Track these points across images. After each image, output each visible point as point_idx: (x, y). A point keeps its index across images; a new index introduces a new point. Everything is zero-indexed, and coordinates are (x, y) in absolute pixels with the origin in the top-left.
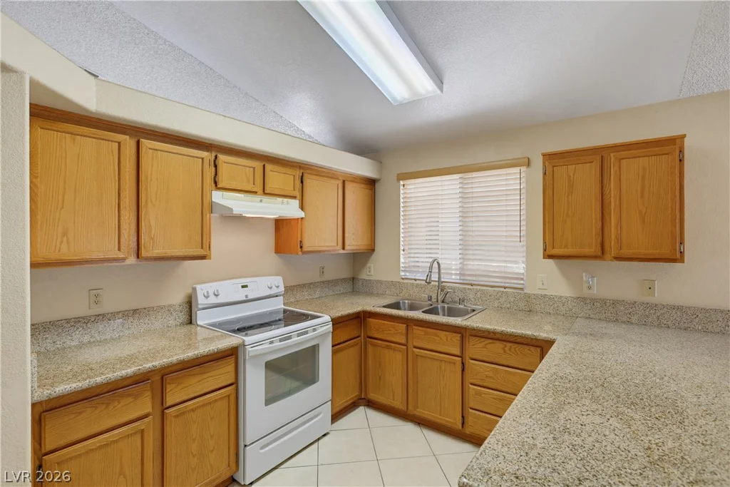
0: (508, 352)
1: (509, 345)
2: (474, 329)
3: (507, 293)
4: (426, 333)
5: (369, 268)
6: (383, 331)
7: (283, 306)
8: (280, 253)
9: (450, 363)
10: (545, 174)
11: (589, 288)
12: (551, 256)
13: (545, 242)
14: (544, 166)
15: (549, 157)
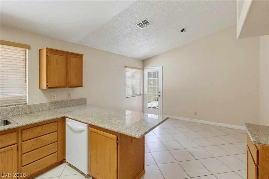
0: (45, 129)
10: (47, 56)
11: (54, 98)
12: (50, 88)
13: (47, 82)
14: (47, 53)
15: (49, 50)
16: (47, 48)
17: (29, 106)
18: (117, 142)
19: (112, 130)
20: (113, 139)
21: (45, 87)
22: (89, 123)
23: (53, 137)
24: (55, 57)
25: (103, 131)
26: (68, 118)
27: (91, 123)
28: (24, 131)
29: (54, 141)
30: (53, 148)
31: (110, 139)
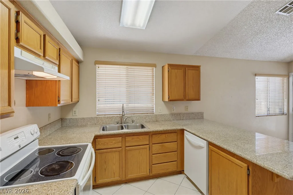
0: (167, 137)
1: (167, 134)
2: (153, 132)
3: (149, 116)
4: (133, 139)
5: (75, 111)
6: (108, 144)
7: (39, 147)
8: (29, 106)
9: (144, 148)
10: (168, 71)
11: (173, 110)
12: (170, 100)
13: (169, 96)
14: (168, 68)
15: (170, 65)
16: (168, 64)
17: (156, 115)
18: (248, 173)
19: (240, 156)
20: (242, 167)
21: (167, 99)
22: (209, 140)
23: (173, 146)
24: (174, 71)
25: (227, 154)
26: (186, 131)
27: (211, 141)
28: (154, 136)
29: (174, 151)
30: (174, 156)
31: (237, 166)
